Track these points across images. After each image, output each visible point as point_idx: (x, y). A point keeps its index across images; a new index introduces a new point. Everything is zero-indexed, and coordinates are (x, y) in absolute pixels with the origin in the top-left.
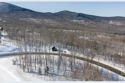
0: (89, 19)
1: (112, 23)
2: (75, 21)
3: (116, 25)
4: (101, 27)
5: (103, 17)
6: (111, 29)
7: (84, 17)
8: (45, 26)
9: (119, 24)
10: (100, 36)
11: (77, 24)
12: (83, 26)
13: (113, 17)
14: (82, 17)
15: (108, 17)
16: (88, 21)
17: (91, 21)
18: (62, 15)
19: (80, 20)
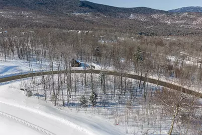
0: (99, 11)
1: (133, 18)
2: (77, 14)
3: (139, 21)
4: (118, 24)
5: (121, 8)
6: (133, 27)
7: (92, 8)
8: (25, 23)
9: (143, 18)
10: (122, 39)
11: (81, 19)
12: (92, 22)
13: (134, 8)
14: (87, 8)
15: (128, 9)
16: (98, 15)
17: (103, 15)
18: (53, 4)
19: (85, 12)
